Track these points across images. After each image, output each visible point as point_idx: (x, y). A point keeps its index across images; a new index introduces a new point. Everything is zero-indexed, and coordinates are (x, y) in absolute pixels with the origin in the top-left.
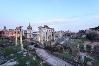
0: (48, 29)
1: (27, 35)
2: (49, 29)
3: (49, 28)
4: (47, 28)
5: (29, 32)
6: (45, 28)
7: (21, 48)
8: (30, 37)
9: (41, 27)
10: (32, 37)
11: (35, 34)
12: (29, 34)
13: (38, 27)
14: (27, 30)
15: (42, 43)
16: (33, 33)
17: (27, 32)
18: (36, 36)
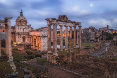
0: (68, 24)
2: (71, 24)
3: (70, 22)
6: (60, 21)
7: (11, 65)
8: (24, 41)
9: (52, 19)
10: (27, 41)
11: (34, 34)
12: (21, 35)
13: (47, 20)
14: (17, 26)
15: (56, 54)
16: (29, 33)
17: (16, 31)
18: (36, 39)
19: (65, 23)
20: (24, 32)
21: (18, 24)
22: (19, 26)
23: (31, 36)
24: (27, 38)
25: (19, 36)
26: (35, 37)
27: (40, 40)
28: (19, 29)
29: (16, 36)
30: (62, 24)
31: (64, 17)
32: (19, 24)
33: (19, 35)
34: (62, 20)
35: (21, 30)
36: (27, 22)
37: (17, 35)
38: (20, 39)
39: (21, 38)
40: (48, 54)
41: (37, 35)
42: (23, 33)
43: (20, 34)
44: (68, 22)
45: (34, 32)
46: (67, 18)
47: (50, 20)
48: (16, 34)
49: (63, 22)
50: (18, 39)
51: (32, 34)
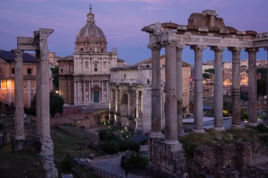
0: (223, 43)
1: (77, 87)
2: (234, 42)
3: (233, 32)
4: (216, 32)
5: (89, 70)
7: (46, 166)
8: (96, 100)
9: (165, 25)
10: (105, 99)
11: (123, 77)
12: (87, 82)
13: (147, 31)
14: (78, 56)
15: (177, 142)
16: (109, 76)
17: (75, 70)
18: (129, 95)
19: (211, 36)
20: (96, 73)
21: (82, 49)
22: (84, 56)
23: (115, 84)
24: (103, 93)
25: (83, 86)
26: (126, 88)
27: (140, 98)
28: (84, 64)
29: (75, 85)
30: (200, 41)
31: (209, 16)
32: (85, 50)
33: (82, 82)
34: (200, 30)
35: (89, 66)
36: (106, 43)
37: (77, 82)
38: (86, 94)
39: (87, 90)
40: (151, 140)
41: (131, 83)
42: (95, 76)
43: (84, 79)
44: (224, 35)
45: (124, 72)
46: (219, 20)
47: (158, 31)
48: (75, 79)
49: (204, 33)
50: (80, 94)
51: (117, 77)
